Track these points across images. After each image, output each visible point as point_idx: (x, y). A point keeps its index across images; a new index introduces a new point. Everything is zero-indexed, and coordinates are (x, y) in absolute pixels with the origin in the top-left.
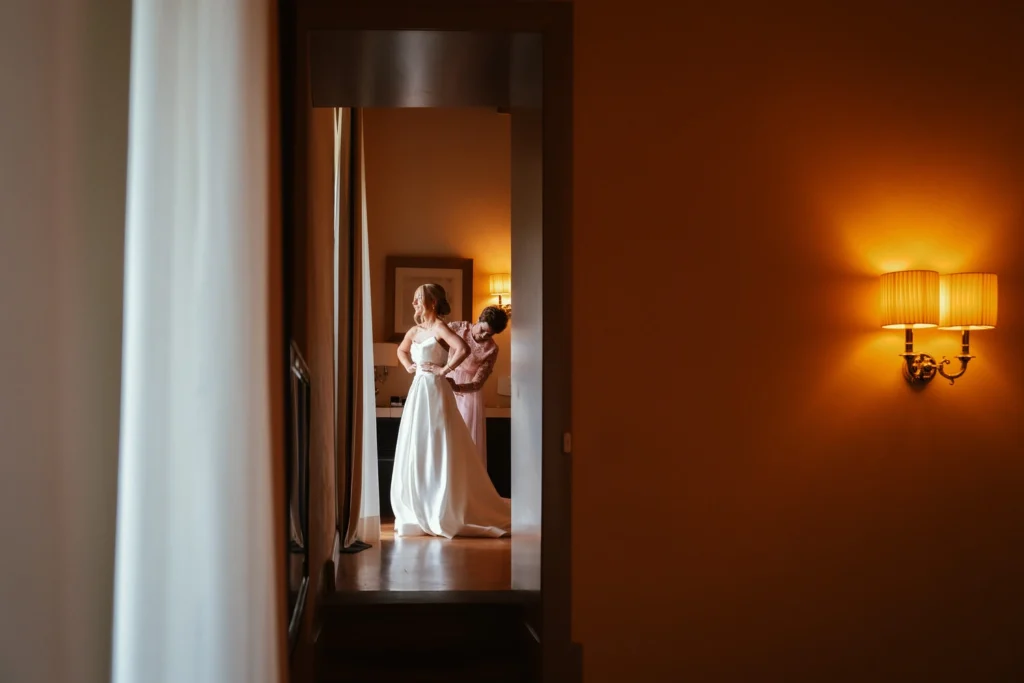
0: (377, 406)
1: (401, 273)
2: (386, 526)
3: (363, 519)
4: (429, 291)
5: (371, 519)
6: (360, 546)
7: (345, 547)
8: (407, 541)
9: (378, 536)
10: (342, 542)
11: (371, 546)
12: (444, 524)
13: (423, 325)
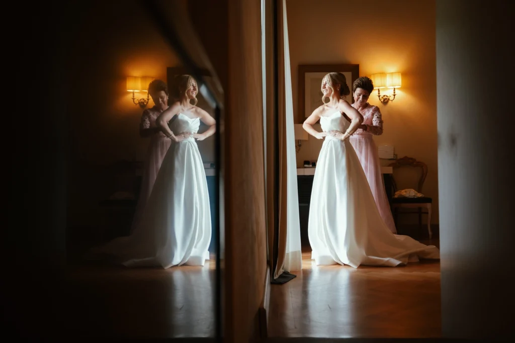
0: (297, 168)
1: (309, 76)
2: (306, 255)
3: (288, 254)
4: (334, 77)
5: (295, 253)
6: (287, 277)
7: (275, 278)
8: (322, 271)
9: (300, 266)
10: (272, 275)
11: (295, 277)
12: (350, 255)
13: (330, 104)
